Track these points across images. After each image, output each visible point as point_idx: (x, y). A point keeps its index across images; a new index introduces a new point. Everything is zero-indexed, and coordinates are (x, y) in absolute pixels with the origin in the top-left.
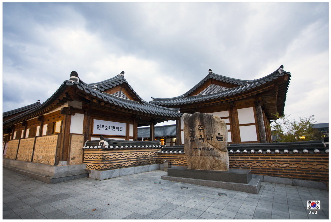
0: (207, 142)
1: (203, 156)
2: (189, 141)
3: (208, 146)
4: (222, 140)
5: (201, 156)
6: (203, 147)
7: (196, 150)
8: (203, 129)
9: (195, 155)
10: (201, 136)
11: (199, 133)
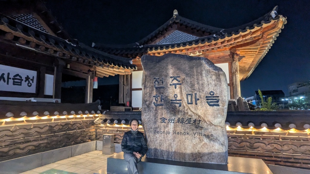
1: (178, 133)
2: (153, 105)
3: (189, 116)
4: (218, 105)
5: (175, 133)
6: (179, 116)
7: (165, 123)
8: (180, 83)
9: (163, 132)
10: (176, 96)
11: (172, 90)
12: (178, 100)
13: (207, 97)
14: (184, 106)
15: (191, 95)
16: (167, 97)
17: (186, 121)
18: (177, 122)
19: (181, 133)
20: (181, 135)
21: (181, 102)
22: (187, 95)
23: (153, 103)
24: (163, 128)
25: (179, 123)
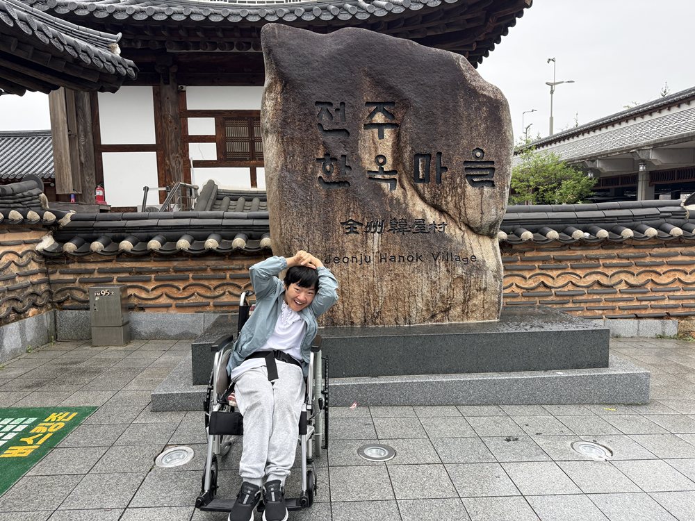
0: (409, 193)
2: (318, 185)
3: (419, 213)
4: (493, 184)
5: (383, 260)
6: (394, 216)
8: (393, 122)
10: (381, 160)
11: (371, 141)
12: (387, 173)
13: (466, 162)
14: (403, 187)
15: (428, 158)
16: (358, 162)
17: (412, 228)
18: (390, 230)
19: (400, 256)
20: (402, 260)
21: (396, 177)
22: (416, 157)
23: (317, 181)
24: (351, 246)
25: (394, 233)
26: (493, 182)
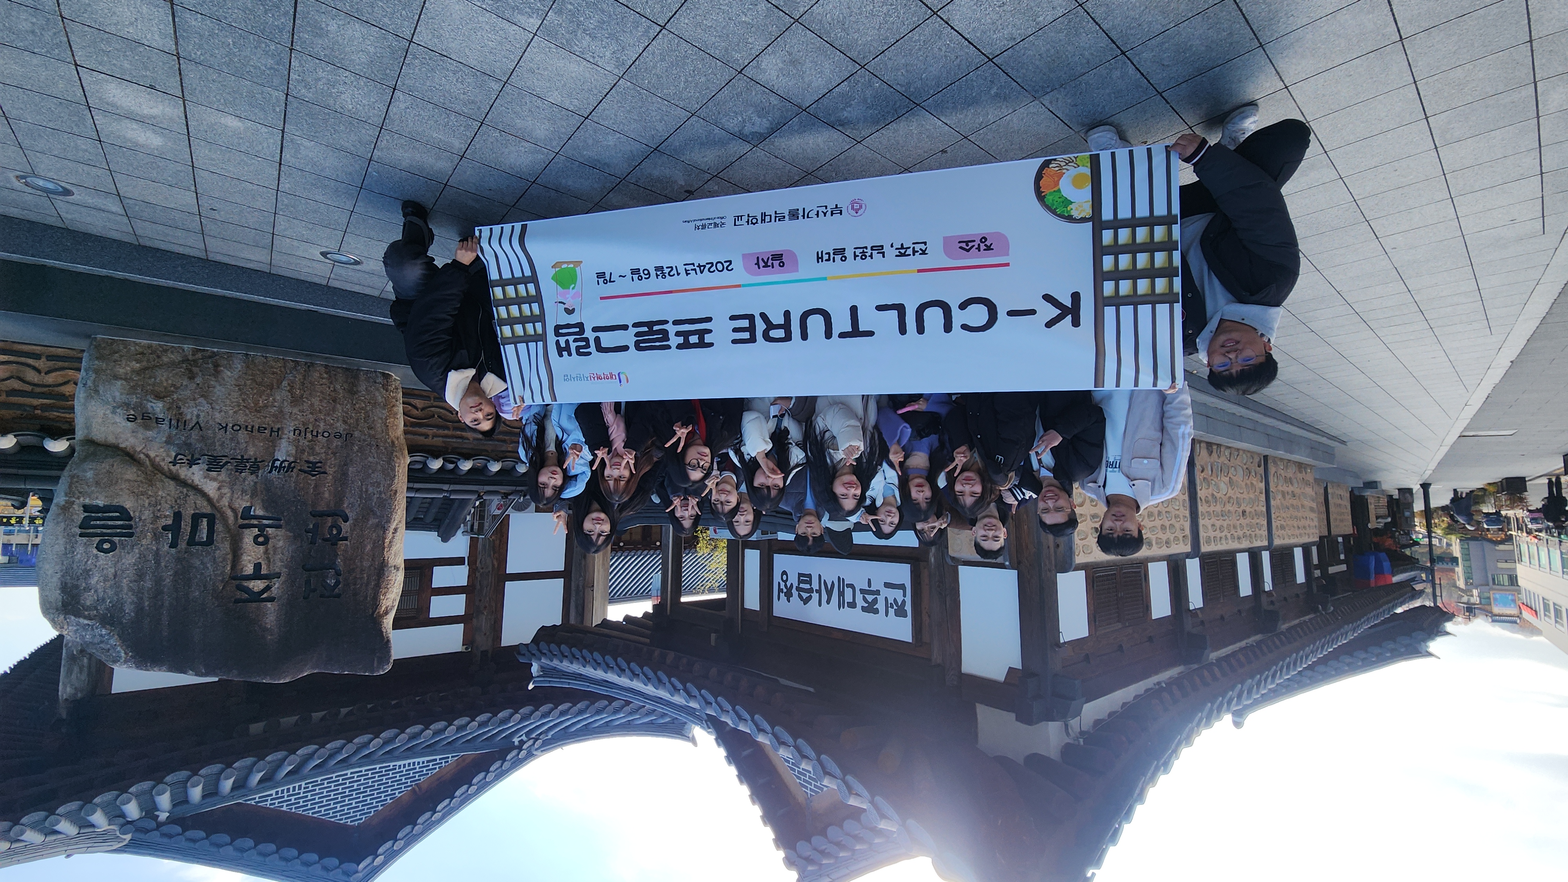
0: (225, 502)
1: (262, 430)
2: (350, 515)
3: (214, 479)
4: (86, 508)
5: (275, 430)
6: (253, 477)
7: (308, 462)
8: (238, 582)
9: (320, 437)
10: (261, 539)
11: (272, 560)
12: (254, 526)
13: (131, 535)
14: (234, 510)
15: (191, 542)
16: (295, 537)
17: (227, 463)
18: (260, 462)
19: (252, 432)
20: (250, 427)
21: (240, 521)
22: (210, 541)
23: (350, 519)
24: (317, 448)
25: (256, 459)
26: (85, 511)
